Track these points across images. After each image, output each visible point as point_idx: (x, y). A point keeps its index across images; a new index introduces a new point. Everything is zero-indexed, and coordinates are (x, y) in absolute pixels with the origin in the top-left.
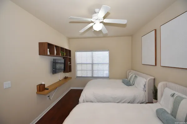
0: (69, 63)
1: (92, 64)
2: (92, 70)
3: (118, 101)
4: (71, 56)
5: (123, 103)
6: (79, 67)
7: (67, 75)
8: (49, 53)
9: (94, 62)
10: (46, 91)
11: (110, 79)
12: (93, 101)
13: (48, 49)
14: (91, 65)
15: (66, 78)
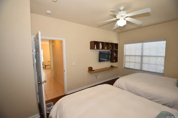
0: (115, 54)
1: (142, 56)
2: (142, 63)
3: (149, 98)
4: (117, 49)
5: (157, 102)
6: (127, 59)
7: (114, 64)
8: (96, 48)
9: (144, 54)
10: (93, 71)
11: (164, 76)
12: (123, 88)
13: (95, 45)
14: (140, 58)
15: (112, 67)
